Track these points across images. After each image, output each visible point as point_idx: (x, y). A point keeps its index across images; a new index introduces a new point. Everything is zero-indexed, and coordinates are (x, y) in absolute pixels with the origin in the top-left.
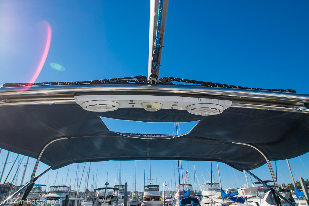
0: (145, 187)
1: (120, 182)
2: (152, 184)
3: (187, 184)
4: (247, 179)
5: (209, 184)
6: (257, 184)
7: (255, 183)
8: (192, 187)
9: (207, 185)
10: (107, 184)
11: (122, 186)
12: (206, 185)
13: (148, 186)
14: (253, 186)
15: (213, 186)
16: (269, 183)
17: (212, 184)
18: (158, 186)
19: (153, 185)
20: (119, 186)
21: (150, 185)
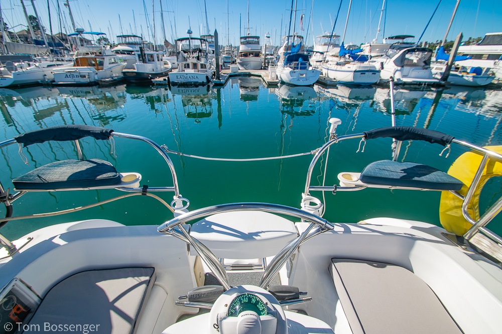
0: (241, 38)
1: (208, 31)
2: (250, 35)
3: (297, 36)
4: (378, 32)
5: (327, 37)
6: (391, 40)
7: (389, 38)
8: (303, 40)
9: (324, 38)
10: (190, 32)
11: (211, 37)
12: (322, 38)
13: (245, 38)
14: (384, 42)
15: (331, 40)
16: (407, 39)
17: (331, 37)
18: (258, 38)
19: (252, 36)
20: (207, 37)
21: (248, 36)
